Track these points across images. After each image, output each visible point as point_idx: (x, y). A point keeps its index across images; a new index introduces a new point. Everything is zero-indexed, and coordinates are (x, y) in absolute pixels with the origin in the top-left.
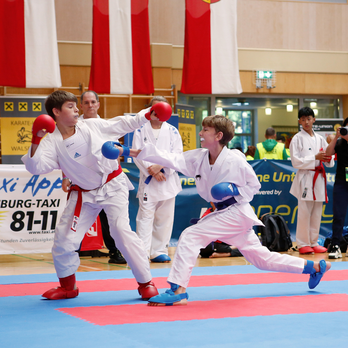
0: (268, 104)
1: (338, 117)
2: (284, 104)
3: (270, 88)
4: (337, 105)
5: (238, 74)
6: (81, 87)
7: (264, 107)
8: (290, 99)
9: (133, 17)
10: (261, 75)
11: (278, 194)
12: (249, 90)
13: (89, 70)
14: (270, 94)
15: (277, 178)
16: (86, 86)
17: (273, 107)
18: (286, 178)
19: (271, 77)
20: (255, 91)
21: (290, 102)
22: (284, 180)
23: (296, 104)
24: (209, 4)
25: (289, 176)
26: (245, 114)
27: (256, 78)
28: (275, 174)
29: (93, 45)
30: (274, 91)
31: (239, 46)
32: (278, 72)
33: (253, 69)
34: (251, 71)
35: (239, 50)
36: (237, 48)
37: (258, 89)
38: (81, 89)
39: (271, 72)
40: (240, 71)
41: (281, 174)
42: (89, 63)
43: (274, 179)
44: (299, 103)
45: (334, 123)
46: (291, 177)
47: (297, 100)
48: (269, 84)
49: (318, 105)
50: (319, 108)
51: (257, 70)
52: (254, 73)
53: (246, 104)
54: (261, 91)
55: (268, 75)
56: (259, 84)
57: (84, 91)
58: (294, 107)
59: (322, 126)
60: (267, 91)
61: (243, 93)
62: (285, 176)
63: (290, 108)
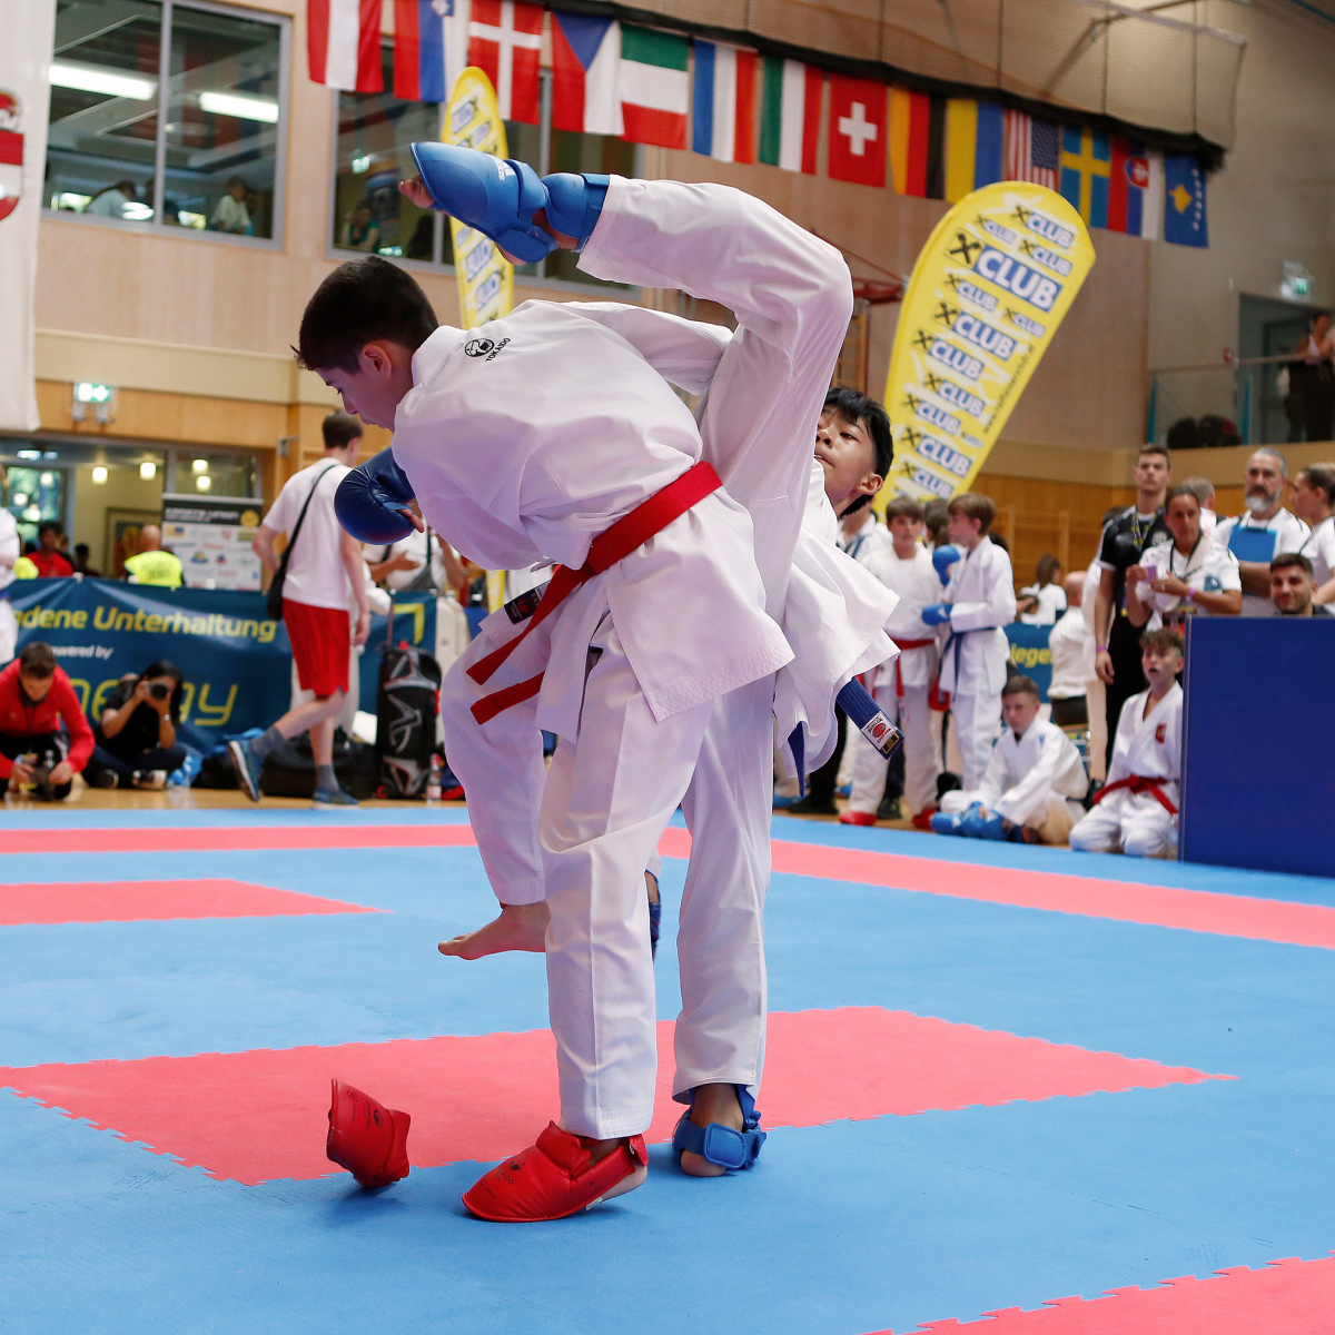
0: (101, 459)
3: (103, 424)
4: (250, 471)
5: (31, 387)
7: (88, 465)
8: (150, 450)
10: (85, 392)
11: (104, 655)
12: (57, 423)
14: (102, 435)
15: (105, 619)
17: (112, 466)
19: (107, 400)
20: (68, 426)
21: (149, 457)
22: (118, 626)
26: (47, 479)
27: (73, 400)
28: (100, 612)
30: (113, 429)
31: (37, 326)
32: (122, 389)
33: (68, 378)
34: (62, 383)
37: (76, 422)
39: (107, 389)
43: (98, 623)
44: (167, 459)
45: (241, 509)
47: (163, 454)
48: (103, 415)
49: (209, 467)
51: (75, 381)
52: (67, 388)
53: (51, 455)
54: (83, 427)
56: (78, 412)
58: (158, 468)
59: (216, 514)
60: (95, 428)
61: (41, 431)
63: (148, 469)
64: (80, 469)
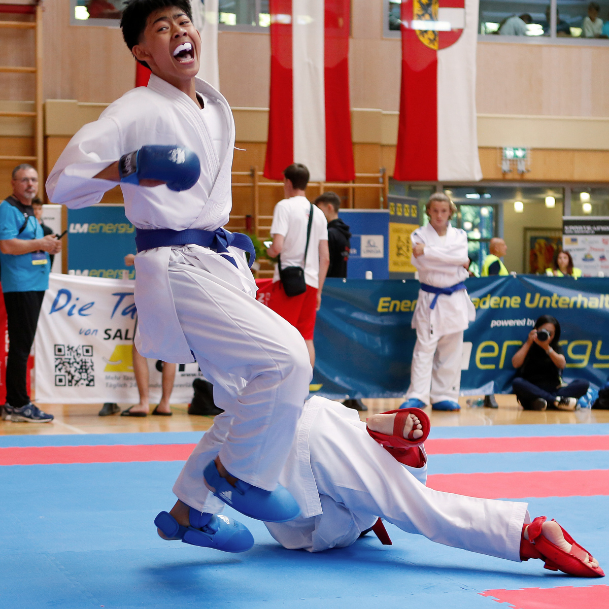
0: (519, 196)
2: (542, 196)
3: (523, 173)
5: (476, 152)
6: (253, 171)
8: (551, 188)
9: (327, 71)
10: (509, 153)
12: (492, 175)
13: (264, 149)
14: (522, 181)
15: (532, 301)
16: (260, 171)
17: (526, 201)
18: (545, 302)
19: (524, 157)
20: (500, 176)
21: (550, 193)
22: (541, 305)
23: (559, 196)
25: (548, 299)
26: (485, 211)
27: (503, 157)
28: (528, 296)
29: (271, 113)
30: (528, 176)
31: (478, 111)
32: (534, 150)
33: (497, 144)
34: (495, 148)
36: (475, 115)
37: (504, 173)
38: (253, 175)
39: (523, 150)
40: (480, 148)
41: (537, 296)
42: (264, 137)
43: (527, 304)
44: (564, 194)
46: (551, 301)
47: (561, 191)
48: (521, 167)
49: (591, 198)
50: (594, 202)
51: (503, 145)
52: (498, 151)
53: (487, 196)
54: (509, 176)
55: (520, 153)
56: (506, 167)
58: (557, 200)
59: (598, 228)
60: (517, 177)
61: (483, 180)
63: (550, 201)
64: (506, 204)
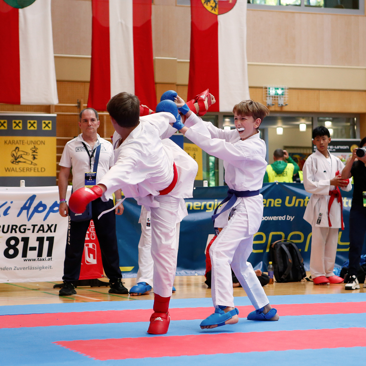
0: (280, 123)
1: (355, 137)
2: (297, 123)
3: (282, 106)
4: (353, 124)
6: (79, 103)
7: (275, 126)
8: (303, 118)
9: (135, 29)
10: (272, 92)
11: (291, 219)
13: (88, 86)
14: (281, 112)
16: (85, 104)
17: (285, 126)
18: (300, 202)
19: (282, 94)
21: (303, 121)
22: (296, 205)
23: (310, 123)
24: (216, 16)
25: (302, 200)
27: (267, 95)
28: (288, 198)
29: (92, 59)
30: (286, 109)
31: (248, 61)
32: (290, 89)
33: (264, 85)
34: (261, 88)
35: (248, 65)
36: (246, 63)
37: (269, 106)
38: (79, 106)
39: (282, 89)
40: (250, 87)
41: (294, 198)
42: (88, 78)
43: (287, 204)
44: (312, 121)
45: (350, 144)
46: (304, 202)
47: (311, 119)
48: (281, 102)
49: (333, 125)
50: (335, 127)
51: (268, 86)
52: (264, 90)
54: (272, 109)
55: (280, 92)
56: (269, 101)
57: (82, 108)
58: (308, 126)
59: (338, 147)
60: (278, 109)
62: (298, 200)
63: (303, 127)
64: (270, 129)
